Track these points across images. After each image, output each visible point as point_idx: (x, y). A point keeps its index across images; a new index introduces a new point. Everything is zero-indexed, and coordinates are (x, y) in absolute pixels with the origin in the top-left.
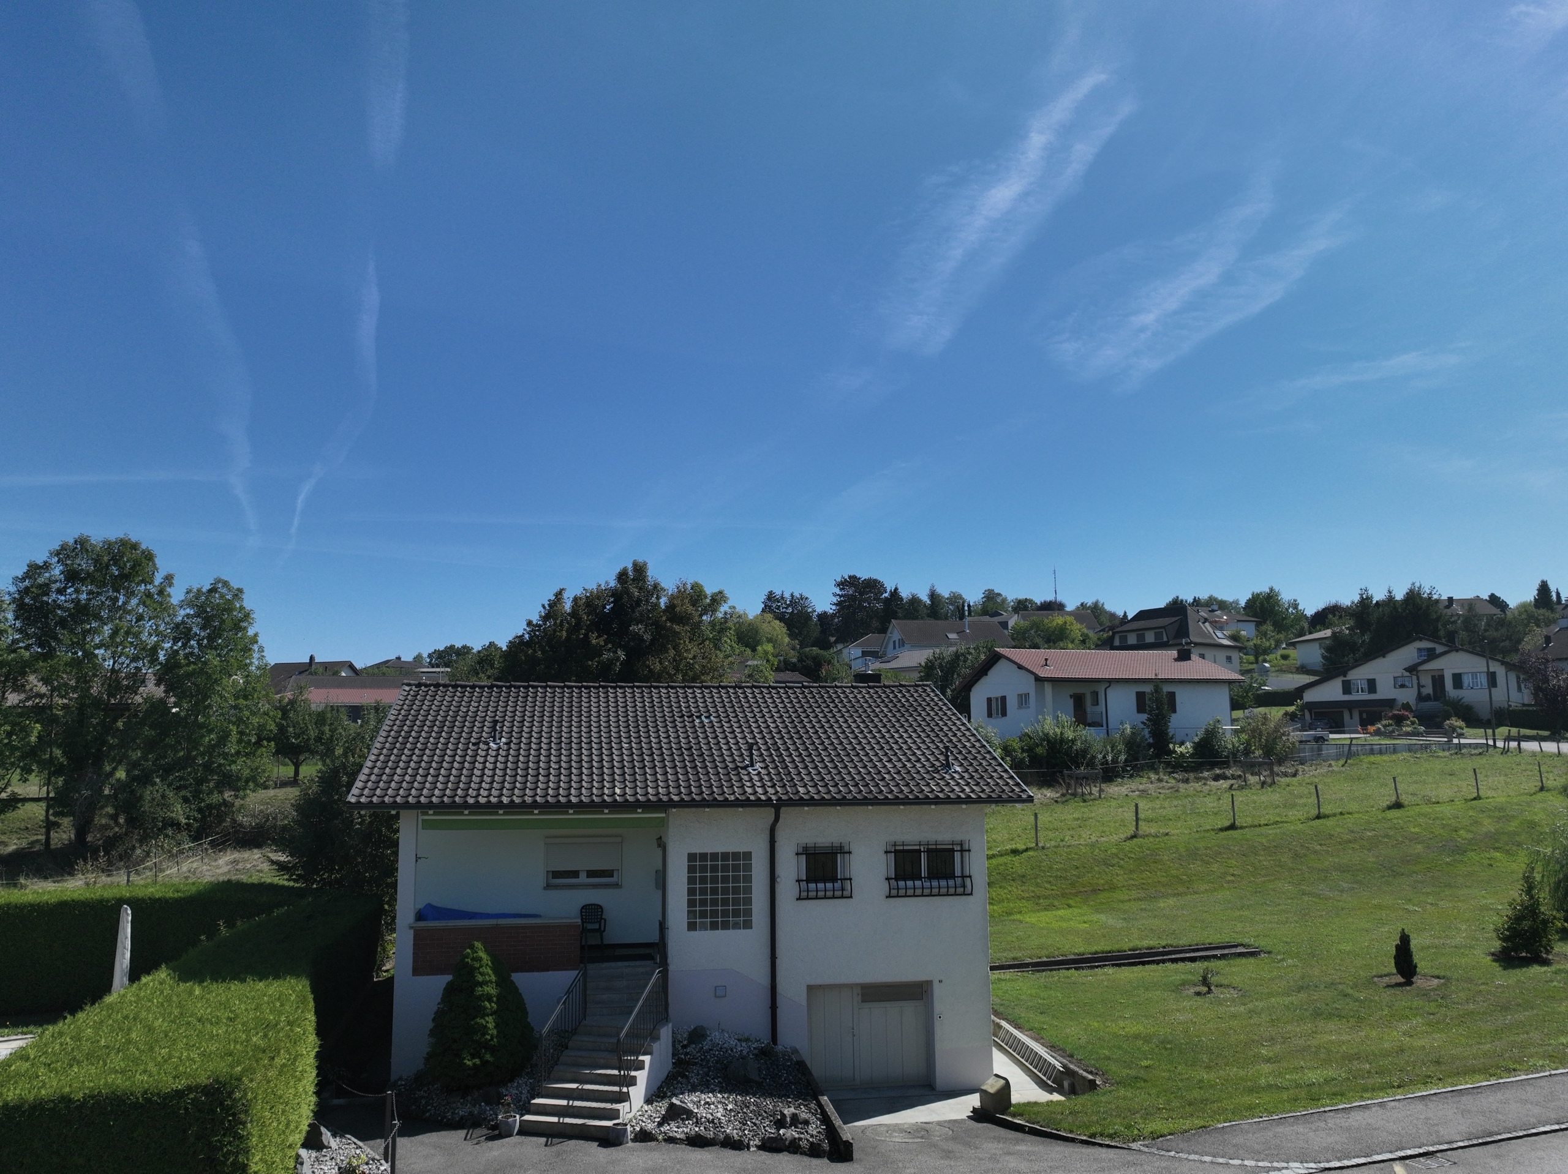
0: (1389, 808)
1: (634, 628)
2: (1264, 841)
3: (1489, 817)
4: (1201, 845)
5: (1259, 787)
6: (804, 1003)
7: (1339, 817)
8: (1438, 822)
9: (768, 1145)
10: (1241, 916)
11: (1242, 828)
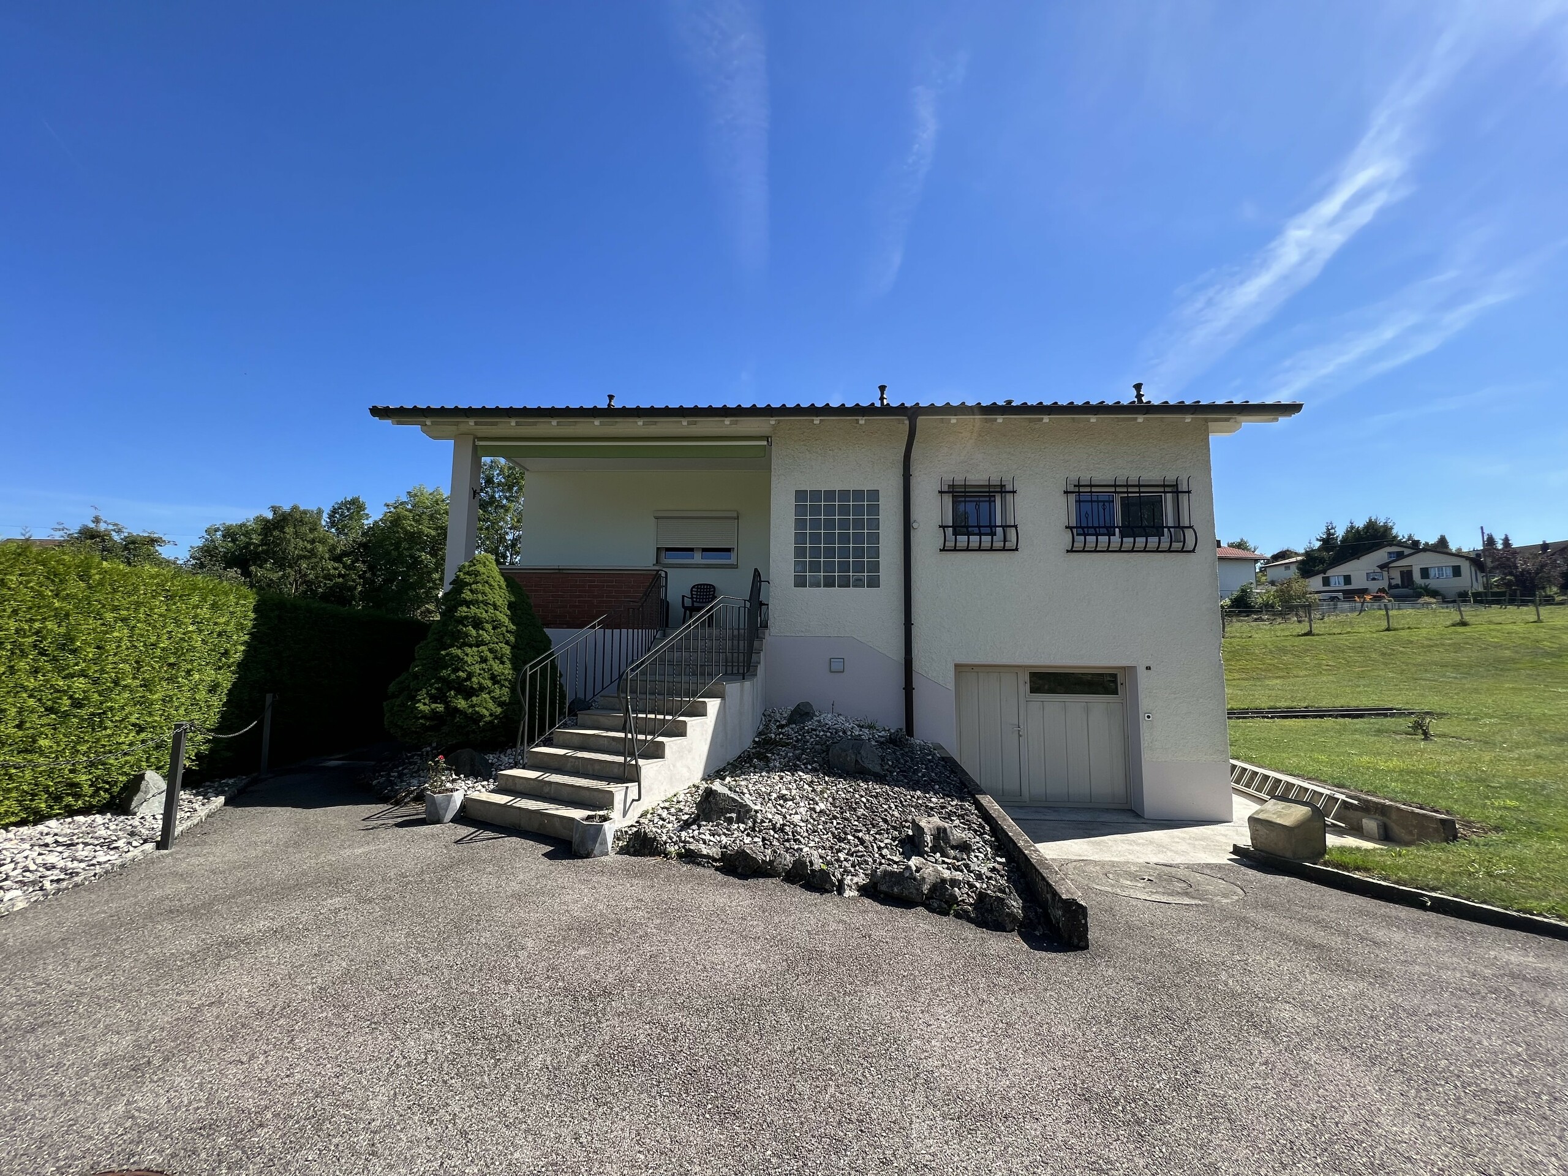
0: (1454, 625)
6: (951, 686)
7: (1408, 630)
9: (884, 888)
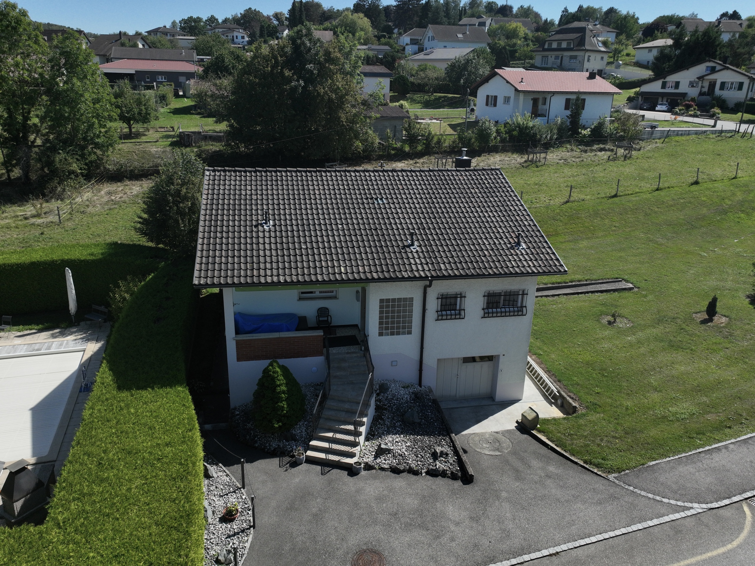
0: (692, 184)
1: (310, 66)
2: (631, 205)
3: (740, 191)
4: (600, 208)
5: (622, 159)
7: (667, 189)
8: (715, 194)
9: (431, 472)
10: (621, 257)
11: (620, 196)
